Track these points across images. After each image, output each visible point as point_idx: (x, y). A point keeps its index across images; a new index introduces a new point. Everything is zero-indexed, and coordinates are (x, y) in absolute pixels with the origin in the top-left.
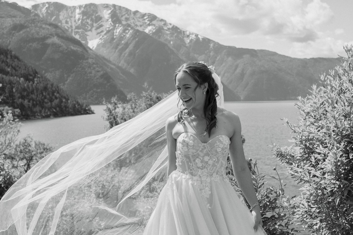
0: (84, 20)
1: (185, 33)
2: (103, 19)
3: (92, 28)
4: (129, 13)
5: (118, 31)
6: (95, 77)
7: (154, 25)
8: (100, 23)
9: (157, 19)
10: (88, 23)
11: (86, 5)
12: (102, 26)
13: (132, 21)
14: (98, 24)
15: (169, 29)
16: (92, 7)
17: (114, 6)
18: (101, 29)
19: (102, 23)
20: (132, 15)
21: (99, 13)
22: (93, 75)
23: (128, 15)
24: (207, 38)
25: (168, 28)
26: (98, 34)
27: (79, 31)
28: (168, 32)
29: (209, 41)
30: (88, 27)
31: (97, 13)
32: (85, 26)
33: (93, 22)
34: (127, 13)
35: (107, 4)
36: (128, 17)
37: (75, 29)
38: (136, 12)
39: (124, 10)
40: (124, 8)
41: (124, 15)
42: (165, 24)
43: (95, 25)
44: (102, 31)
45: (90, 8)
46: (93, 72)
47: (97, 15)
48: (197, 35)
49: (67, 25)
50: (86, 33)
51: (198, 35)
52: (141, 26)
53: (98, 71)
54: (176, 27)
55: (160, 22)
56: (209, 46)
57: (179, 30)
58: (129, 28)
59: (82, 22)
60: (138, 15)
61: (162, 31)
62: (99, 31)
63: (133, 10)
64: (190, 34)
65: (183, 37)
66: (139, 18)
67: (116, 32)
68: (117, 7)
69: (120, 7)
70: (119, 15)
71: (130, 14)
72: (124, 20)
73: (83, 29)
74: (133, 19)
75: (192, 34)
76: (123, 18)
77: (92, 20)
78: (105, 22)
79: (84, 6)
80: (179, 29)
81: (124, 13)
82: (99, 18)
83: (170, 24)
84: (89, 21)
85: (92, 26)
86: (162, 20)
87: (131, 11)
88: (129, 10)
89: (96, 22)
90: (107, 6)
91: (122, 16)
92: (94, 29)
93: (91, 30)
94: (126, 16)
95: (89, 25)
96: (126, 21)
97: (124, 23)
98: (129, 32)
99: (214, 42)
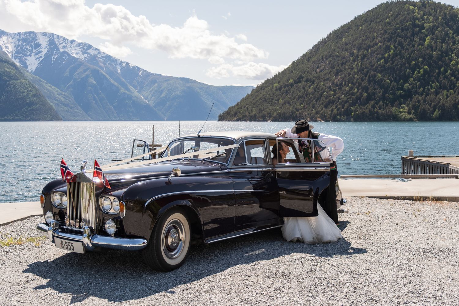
0: (24, 46)
1: (117, 61)
2: (42, 46)
3: (31, 53)
4: (66, 42)
5: (55, 57)
6: (28, 96)
7: (89, 53)
8: (38, 50)
9: (92, 48)
10: (27, 48)
11: (26, 33)
12: (40, 52)
13: (69, 49)
14: (37, 50)
15: (103, 57)
16: (31, 35)
17: (53, 35)
18: (40, 55)
19: (41, 49)
20: (69, 44)
21: (38, 41)
22: (26, 94)
23: (65, 44)
24: (137, 66)
25: (101, 56)
26: (36, 59)
27: (19, 55)
28: (101, 60)
29: (138, 69)
30: (27, 53)
31: (36, 40)
32: (25, 51)
33: (32, 48)
34: (64, 42)
35: (45, 33)
36: (66, 45)
37: (15, 54)
38: (72, 41)
39: (62, 39)
40: (61, 37)
41: (62, 43)
42: (99, 52)
43: (34, 51)
44: (41, 57)
45: (30, 35)
46: (26, 91)
47: (36, 42)
48: (127, 64)
49: (7, 50)
50: (25, 58)
51: (129, 63)
52: (77, 54)
53: (31, 91)
54: (109, 56)
55: (95, 51)
56: (139, 73)
57: (112, 59)
58: (66, 55)
59: (21, 48)
60: (75, 44)
61: (97, 58)
62: (38, 56)
63: (70, 39)
64: (122, 62)
65: (116, 65)
66: (76, 47)
67: (54, 58)
68: (55, 36)
69: (58, 36)
70: (57, 43)
71: (68, 42)
72: (62, 47)
73: (23, 54)
74: (70, 47)
75: (124, 62)
76: (61, 46)
77: (31, 46)
78: (43, 49)
79: (23, 34)
80: (112, 57)
81: (61, 42)
82: (38, 45)
83: (104, 53)
84: (28, 47)
85: (31, 52)
86: (96, 49)
87: (68, 40)
88: (66, 39)
89: (35, 49)
90: (45, 34)
91: (60, 44)
92: (33, 54)
93: (30, 55)
94: (64, 44)
95: (28, 50)
96: (64, 49)
97: (62, 50)
98: (65, 58)
99: (143, 70)
